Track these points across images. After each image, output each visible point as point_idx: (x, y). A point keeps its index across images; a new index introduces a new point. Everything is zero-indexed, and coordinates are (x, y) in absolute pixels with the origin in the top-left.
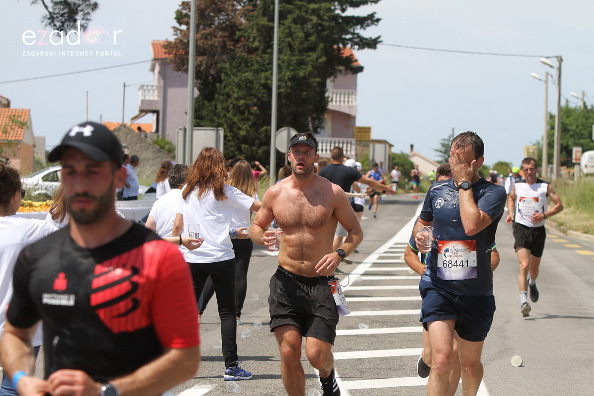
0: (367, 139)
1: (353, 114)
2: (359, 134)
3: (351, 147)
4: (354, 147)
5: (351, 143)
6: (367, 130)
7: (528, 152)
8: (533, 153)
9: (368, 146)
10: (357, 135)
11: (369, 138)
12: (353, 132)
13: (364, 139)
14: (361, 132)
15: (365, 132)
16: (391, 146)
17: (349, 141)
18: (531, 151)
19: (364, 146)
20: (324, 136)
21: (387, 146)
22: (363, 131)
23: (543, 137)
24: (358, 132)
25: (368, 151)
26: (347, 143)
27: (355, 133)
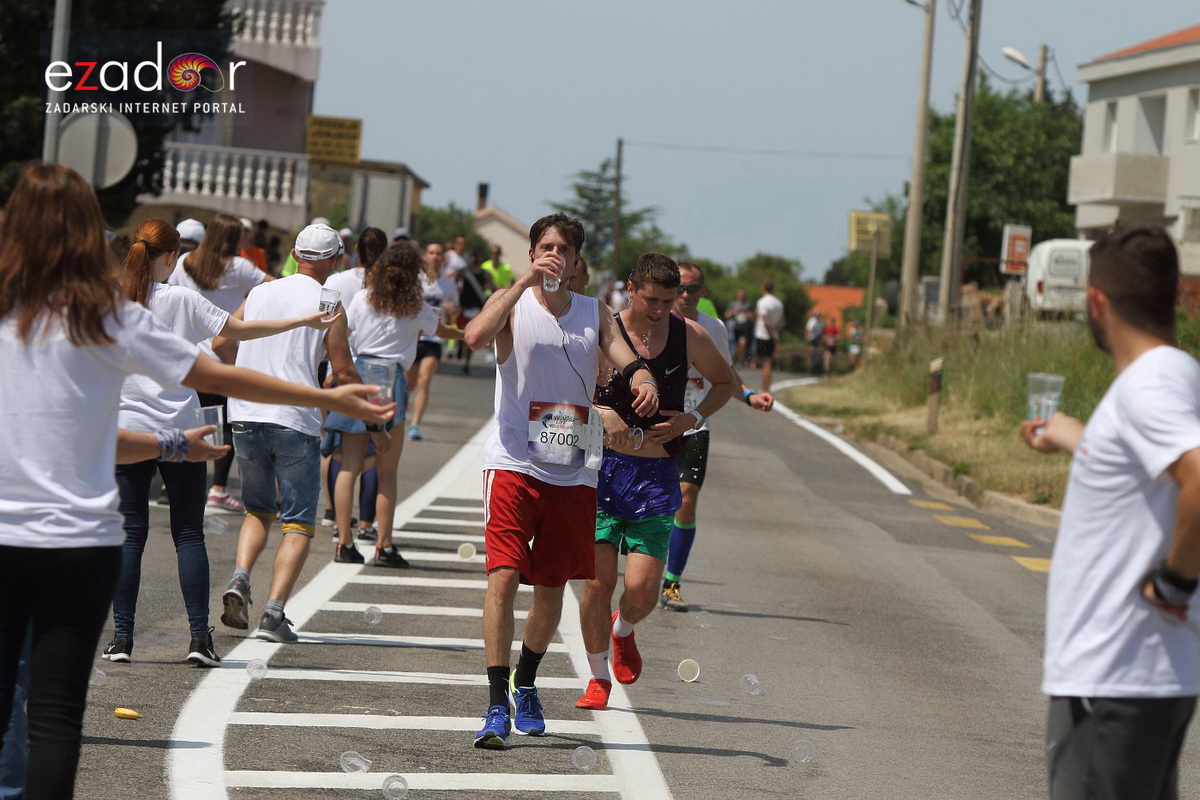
0: (346, 159)
1: (306, 74)
2: (321, 140)
3: (292, 182)
4: (302, 182)
5: (294, 170)
6: (349, 130)
7: (862, 231)
8: (878, 234)
9: (347, 182)
10: (315, 144)
11: (354, 155)
12: (305, 135)
13: (334, 158)
14: (328, 134)
15: (340, 136)
16: (421, 184)
17: (289, 163)
18: (872, 228)
19: (335, 180)
20: (208, 142)
21: (410, 183)
22: (334, 131)
23: (907, 187)
24: (319, 134)
25: (348, 197)
26: (282, 169)
27: (310, 139)
